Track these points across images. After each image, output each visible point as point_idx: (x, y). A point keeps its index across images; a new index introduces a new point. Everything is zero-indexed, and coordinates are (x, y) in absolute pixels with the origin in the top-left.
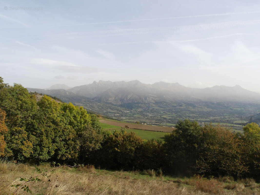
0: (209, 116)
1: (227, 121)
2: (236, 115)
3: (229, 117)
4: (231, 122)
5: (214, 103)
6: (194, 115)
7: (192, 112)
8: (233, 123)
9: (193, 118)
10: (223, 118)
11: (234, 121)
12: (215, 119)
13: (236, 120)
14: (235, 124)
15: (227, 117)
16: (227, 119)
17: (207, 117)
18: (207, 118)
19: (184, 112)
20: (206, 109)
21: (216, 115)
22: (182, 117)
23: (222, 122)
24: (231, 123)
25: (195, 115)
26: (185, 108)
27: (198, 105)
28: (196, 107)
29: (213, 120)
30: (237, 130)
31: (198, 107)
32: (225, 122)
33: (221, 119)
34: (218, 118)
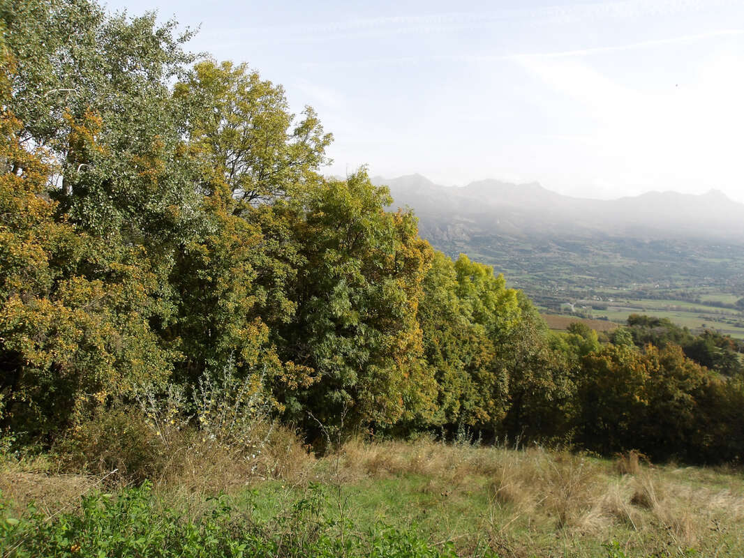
0: (628, 281)
1: (680, 297)
2: (709, 278)
3: (686, 283)
4: (694, 299)
5: (644, 243)
6: (585, 277)
7: (579, 270)
8: (697, 302)
9: (580, 287)
10: (670, 288)
11: (701, 295)
12: (646, 290)
13: (707, 293)
14: (706, 304)
15: (679, 283)
16: (682, 290)
17: (622, 282)
18: (621, 286)
19: (555, 268)
20: (618, 261)
21: (649, 278)
22: (549, 281)
23: (666, 299)
24: (691, 302)
25: (588, 277)
26: (557, 255)
27: (597, 249)
28: (590, 254)
29: (641, 293)
30: (711, 321)
31: (597, 254)
32: (674, 299)
33: (664, 290)
34: (653, 286)
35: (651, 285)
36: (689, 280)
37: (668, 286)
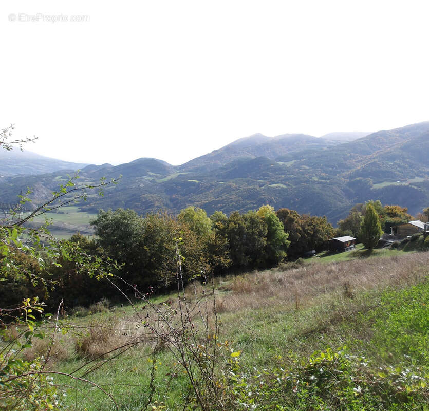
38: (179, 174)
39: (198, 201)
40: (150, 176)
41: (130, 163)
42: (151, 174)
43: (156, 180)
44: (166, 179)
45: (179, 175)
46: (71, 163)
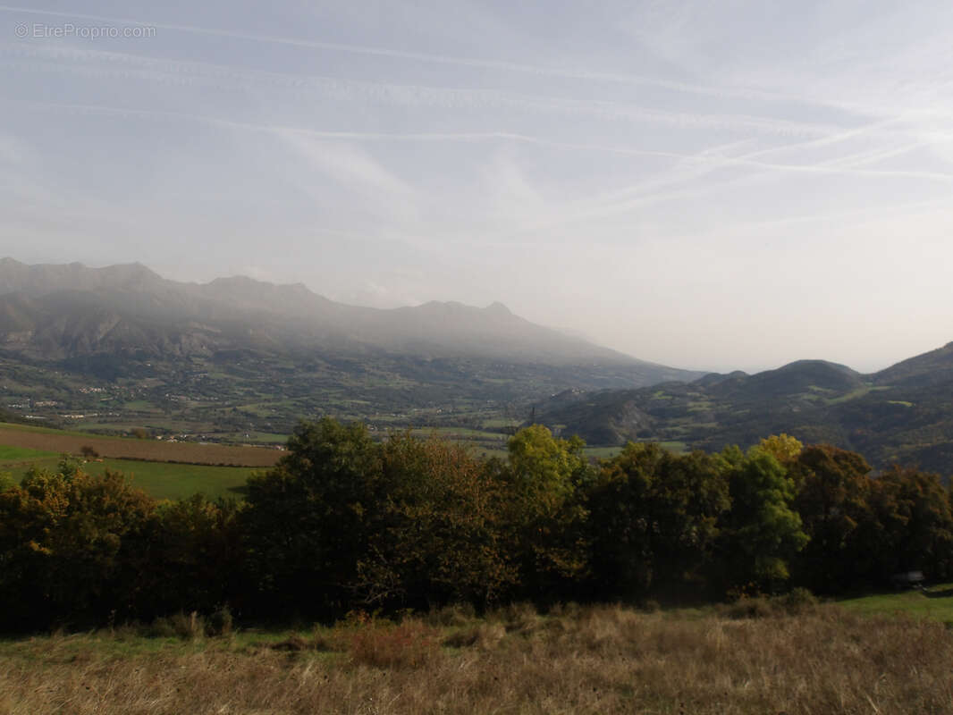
0: (409, 407)
1: (462, 423)
2: (491, 401)
3: (470, 407)
4: (476, 426)
5: (425, 361)
6: (358, 402)
7: (351, 393)
8: (479, 428)
9: (353, 414)
10: (453, 413)
11: (484, 421)
12: (427, 417)
13: (490, 418)
14: (488, 430)
15: (461, 408)
16: (465, 415)
17: (401, 408)
18: (400, 412)
19: (324, 391)
20: (398, 382)
21: (431, 402)
22: (315, 408)
23: (447, 426)
24: (472, 428)
25: (362, 402)
26: (325, 375)
27: (373, 368)
28: (366, 375)
29: (422, 420)
30: (492, 449)
31: (372, 374)
32: (456, 426)
33: (445, 416)
34: (435, 412)
35: (433, 410)
36: (472, 404)
37: (451, 411)
38: (870, 389)
39: (909, 443)
40: (815, 393)
41: (780, 370)
42: (816, 388)
43: (826, 400)
44: (844, 399)
45: (871, 392)
46: (681, 372)
